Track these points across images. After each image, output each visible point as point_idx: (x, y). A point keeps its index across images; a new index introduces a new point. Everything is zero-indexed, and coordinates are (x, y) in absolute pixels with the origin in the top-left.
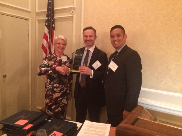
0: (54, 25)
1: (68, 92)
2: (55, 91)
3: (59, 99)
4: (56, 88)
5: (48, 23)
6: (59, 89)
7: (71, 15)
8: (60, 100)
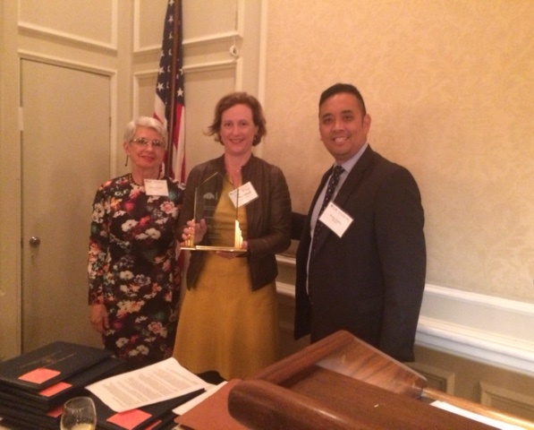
0: (182, 90)
1: (168, 298)
2: (123, 293)
3: (138, 320)
4: (128, 282)
5: (165, 86)
6: (135, 289)
7: (230, 61)
8: (142, 322)
